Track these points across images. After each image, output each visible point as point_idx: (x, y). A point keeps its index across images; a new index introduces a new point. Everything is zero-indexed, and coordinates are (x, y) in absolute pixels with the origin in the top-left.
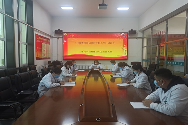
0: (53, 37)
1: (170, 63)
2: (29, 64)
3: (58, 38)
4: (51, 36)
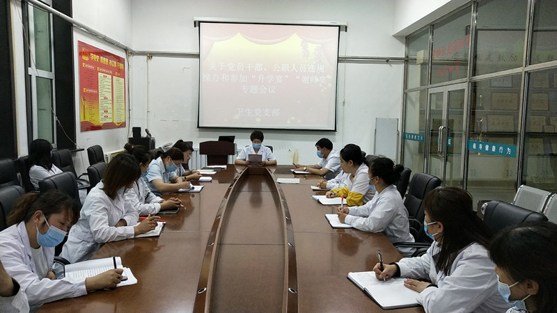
3: (150, 55)
4: (126, 50)
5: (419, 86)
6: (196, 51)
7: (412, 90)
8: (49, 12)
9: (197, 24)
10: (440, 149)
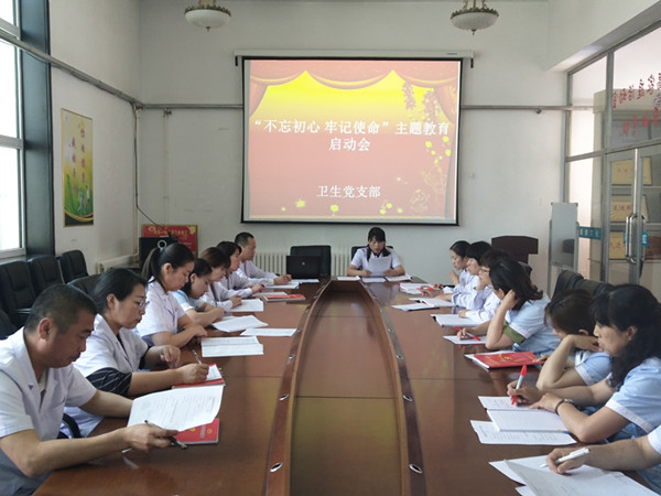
0: (143, 107)
2: (29, 251)
4: (132, 102)
9: (240, 61)
10: (628, 250)
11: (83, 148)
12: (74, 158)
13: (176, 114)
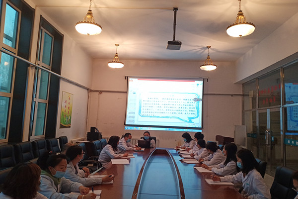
0: (91, 91)
1: (291, 142)
3: (101, 92)
4: (88, 89)
5: (251, 108)
6: (125, 90)
7: (247, 111)
8: (49, 73)
9: (126, 78)
10: (267, 142)
11: (69, 103)
12: (66, 107)
13: (103, 93)
